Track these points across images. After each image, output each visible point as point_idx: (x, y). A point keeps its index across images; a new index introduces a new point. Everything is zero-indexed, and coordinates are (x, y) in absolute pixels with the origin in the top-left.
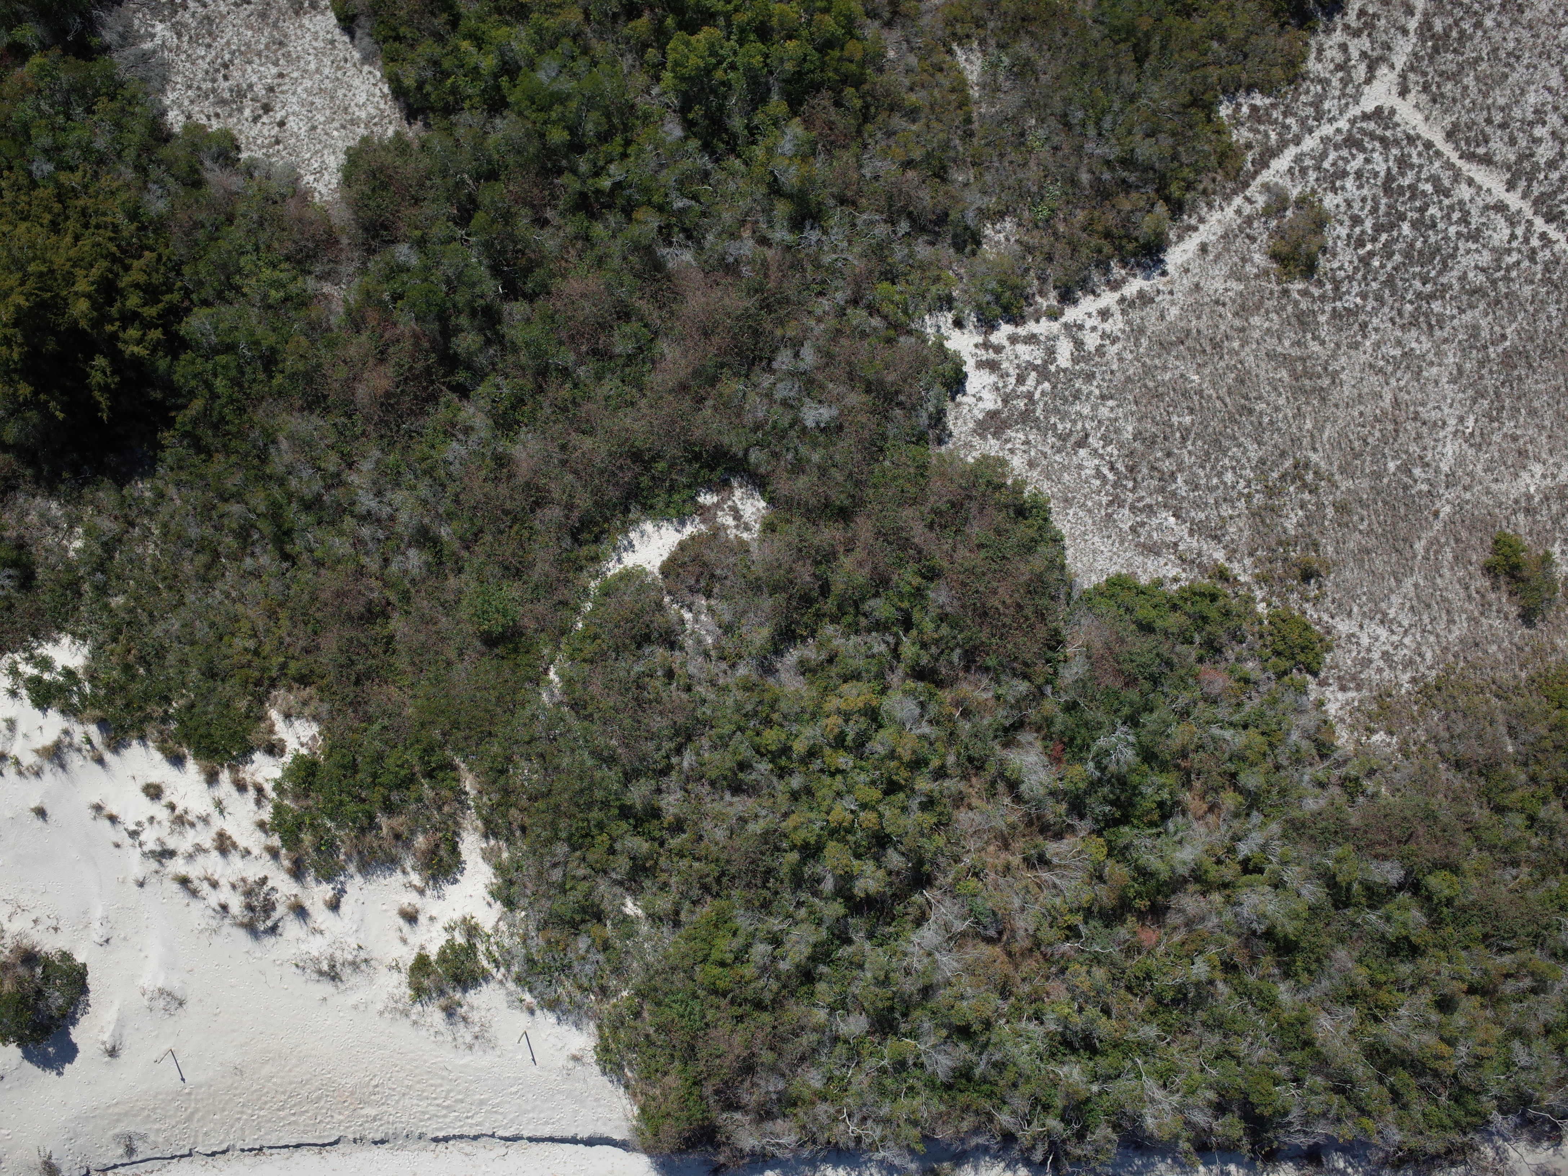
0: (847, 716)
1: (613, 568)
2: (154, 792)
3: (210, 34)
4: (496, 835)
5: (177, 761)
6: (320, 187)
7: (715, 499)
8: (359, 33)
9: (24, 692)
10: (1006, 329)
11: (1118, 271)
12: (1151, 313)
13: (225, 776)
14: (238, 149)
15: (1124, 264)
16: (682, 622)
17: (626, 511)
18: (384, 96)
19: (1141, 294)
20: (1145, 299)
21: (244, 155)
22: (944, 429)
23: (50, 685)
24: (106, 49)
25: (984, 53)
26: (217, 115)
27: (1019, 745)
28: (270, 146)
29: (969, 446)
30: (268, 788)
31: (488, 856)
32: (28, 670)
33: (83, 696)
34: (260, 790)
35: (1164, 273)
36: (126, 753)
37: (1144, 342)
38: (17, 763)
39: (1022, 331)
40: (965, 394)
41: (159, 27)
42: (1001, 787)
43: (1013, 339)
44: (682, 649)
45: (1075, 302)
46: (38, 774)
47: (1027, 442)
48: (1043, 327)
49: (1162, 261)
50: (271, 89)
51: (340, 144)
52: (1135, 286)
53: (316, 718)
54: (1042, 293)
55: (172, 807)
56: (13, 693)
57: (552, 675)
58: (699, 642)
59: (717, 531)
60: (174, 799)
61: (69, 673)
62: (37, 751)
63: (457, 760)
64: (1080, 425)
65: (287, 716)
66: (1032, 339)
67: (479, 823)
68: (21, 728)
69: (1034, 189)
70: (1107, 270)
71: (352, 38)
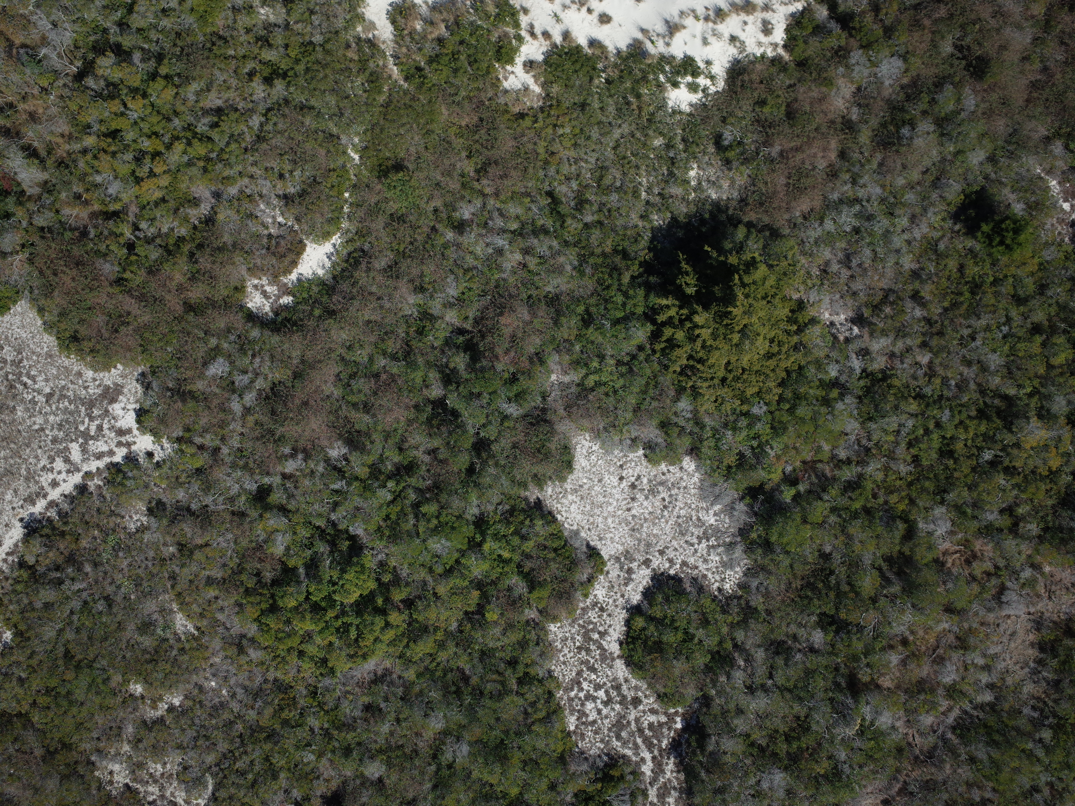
0: (152, 174)
1: (336, 239)
2: (605, 19)
3: (679, 525)
4: (369, 41)
5: (593, 43)
6: (587, 444)
7: (281, 301)
8: (584, 549)
9: (702, 65)
10: (118, 458)
11: (52, 513)
12: (23, 492)
13: (558, 39)
14: (646, 456)
15: (50, 520)
16: (282, 214)
17: (334, 278)
18: (559, 512)
19: (34, 504)
20: (31, 500)
21: (641, 452)
22: (142, 384)
23: (685, 74)
24: (742, 499)
25: (175, 634)
26: (664, 474)
27: (38, 185)
28: (626, 463)
29: (123, 376)
30: (527, 37)
31: (372, 26)
32: (702, 81)
33: (664, 72)
34: (533, 35)
35: (21, 520)
36: (629, 41)
37: (23, 472)
38: (697, 18)
39: (107, 460)
40: (135, 410)
41: (712, 520)
42: (43, 153)
43: (111, 453)
44: (278, 196)
45: (76, 487)
46: (682, 13)
47: (86, 388)
48: (94, 465)
49: (25, 527)
50: (633, 499)
51: (581, 475)
52: (39, 507)
53: (506, 91)
54: (99, 487)
55: (590, 11)
56: (708, 63)
57: (356, 157)
58: (268, 204)
59: (275, 279)
60: (590, 17)
61: (675, 85)
62: (684, 27)
63: (406, 85)
64: (54, 407)
65: (526, 89)
66: (99, 456)
67: (383, 47)
68: (699, 41)
69: (121, 554)
70: (59, 513)
71: (588, 545)
